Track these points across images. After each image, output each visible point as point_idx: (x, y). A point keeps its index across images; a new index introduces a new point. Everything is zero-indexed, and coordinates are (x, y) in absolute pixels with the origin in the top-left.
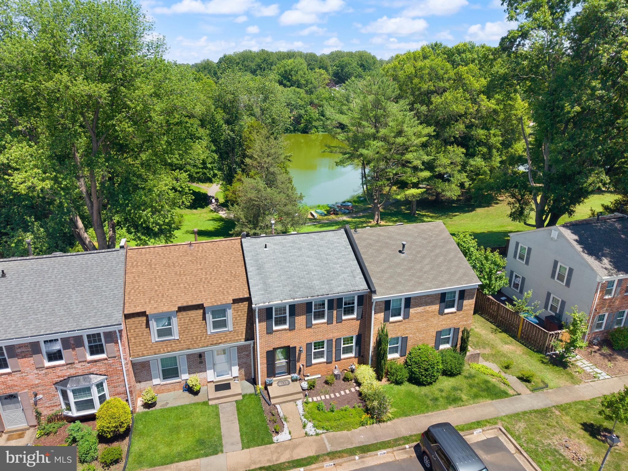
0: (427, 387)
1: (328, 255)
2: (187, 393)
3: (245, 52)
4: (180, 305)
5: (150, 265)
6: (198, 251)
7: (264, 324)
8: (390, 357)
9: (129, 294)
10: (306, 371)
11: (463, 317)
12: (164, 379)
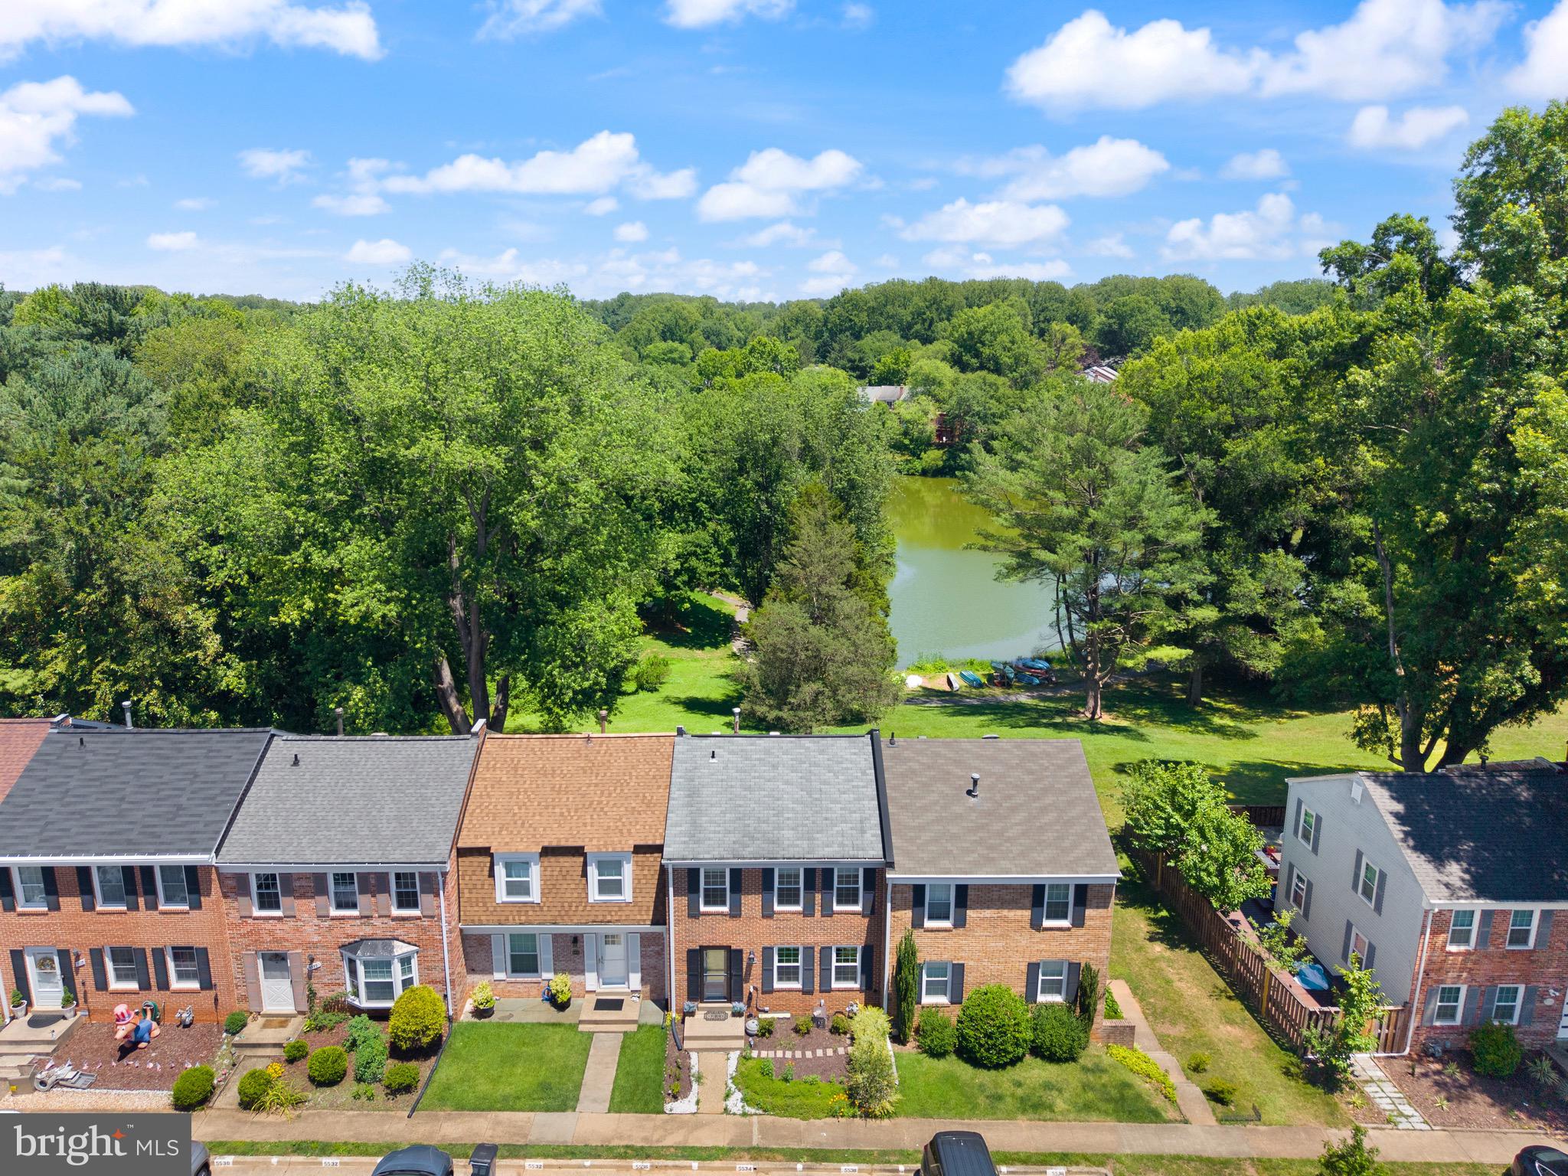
0: (993, 1072)
1: (825, 783)
2: (547, 1004)
3: (891, 284)
4: (546, 844)
5: (516, 769)
6: (598, 752)
7: (684, 900)
8: (927, 1000)
9: (471, 815)
10: (760, 1000)
11: (1088, 941)
12: (514, 971)
